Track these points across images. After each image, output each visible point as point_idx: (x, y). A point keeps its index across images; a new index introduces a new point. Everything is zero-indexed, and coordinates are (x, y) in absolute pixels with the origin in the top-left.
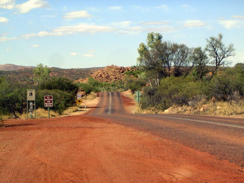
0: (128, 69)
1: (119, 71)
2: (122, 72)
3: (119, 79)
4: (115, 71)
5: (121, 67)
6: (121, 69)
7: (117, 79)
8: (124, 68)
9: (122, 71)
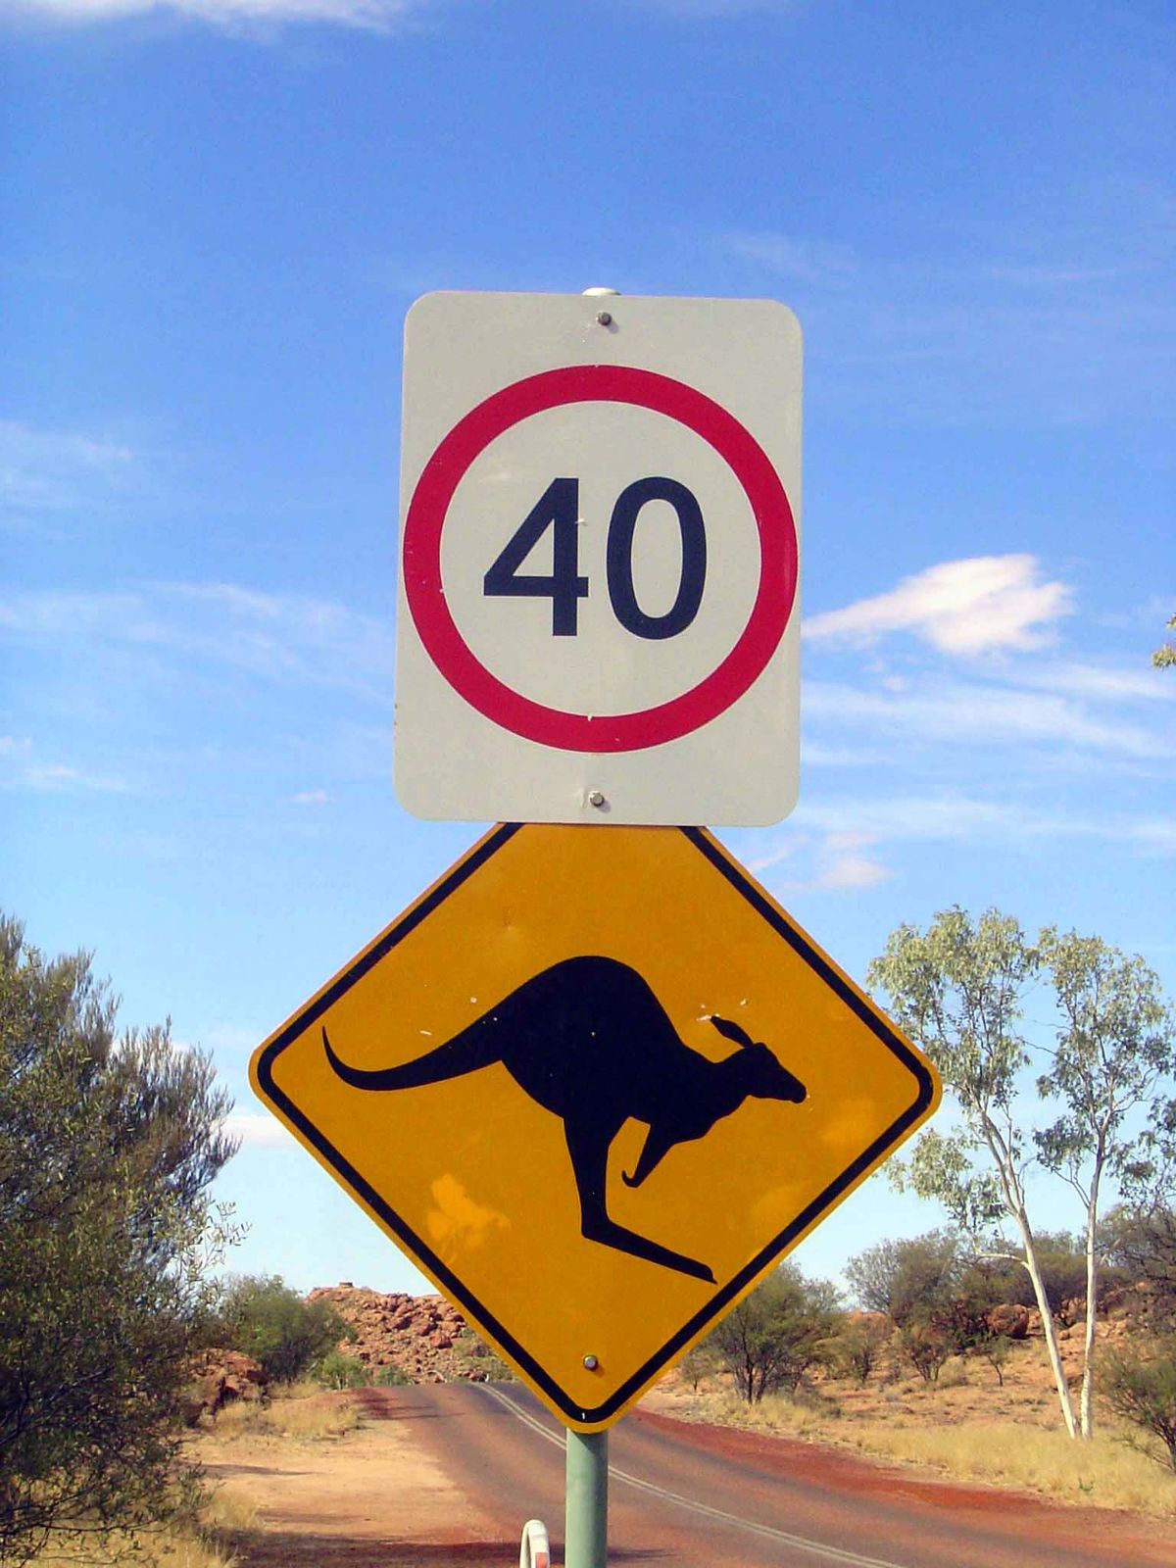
0: (435, 1308)
1: (384, 1319)
2: (399, 1327)
3: (381, 1363)
4: (362, 1318)
5: (397, 1297)
6: (394, 1309)
7: (371, 1365)
8: (409, 1300)
9: (398, 1320)
